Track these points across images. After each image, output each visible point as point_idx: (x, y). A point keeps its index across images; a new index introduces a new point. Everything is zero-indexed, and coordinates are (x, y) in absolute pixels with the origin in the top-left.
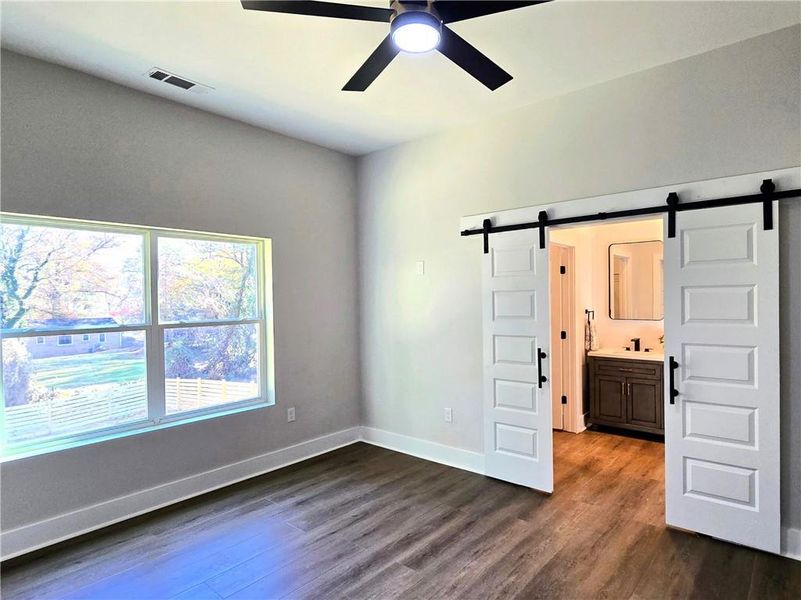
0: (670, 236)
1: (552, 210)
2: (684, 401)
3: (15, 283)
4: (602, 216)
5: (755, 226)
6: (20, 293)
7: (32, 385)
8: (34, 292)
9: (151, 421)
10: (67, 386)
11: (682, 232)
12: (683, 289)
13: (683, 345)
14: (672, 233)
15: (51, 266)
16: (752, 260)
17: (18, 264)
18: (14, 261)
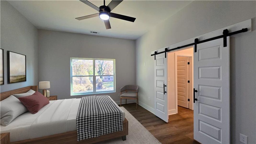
0: (195, 52)
1: (169, 48)
2: (199, 103)
3: (102, 69)
4: (179, 48)
5: (221, 46)
6: (103, 70)
7: (103, 86)
8: (105, 70)
9: (93, 92)
10: (107, 87)
11: (199, 50)
12: (199, 68)
13: (199, 85)
14: (196, 51)
15: (107, 66)
16: (220, 58)
17: (103, 66)
18: (102, 65)
